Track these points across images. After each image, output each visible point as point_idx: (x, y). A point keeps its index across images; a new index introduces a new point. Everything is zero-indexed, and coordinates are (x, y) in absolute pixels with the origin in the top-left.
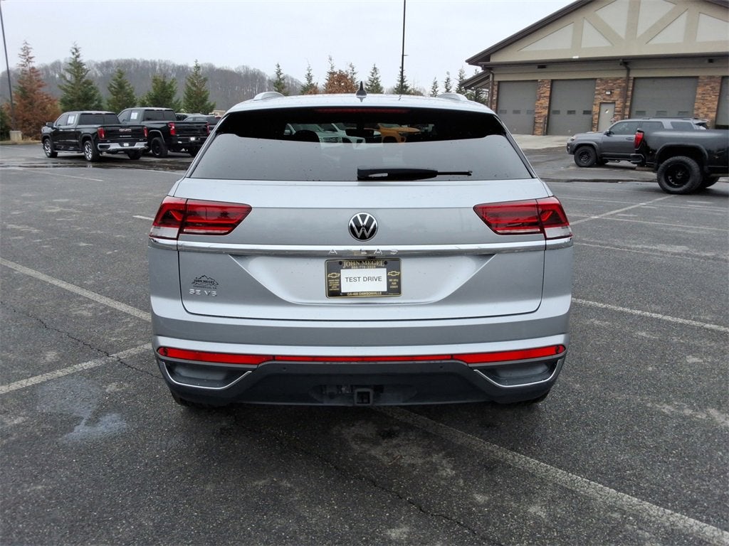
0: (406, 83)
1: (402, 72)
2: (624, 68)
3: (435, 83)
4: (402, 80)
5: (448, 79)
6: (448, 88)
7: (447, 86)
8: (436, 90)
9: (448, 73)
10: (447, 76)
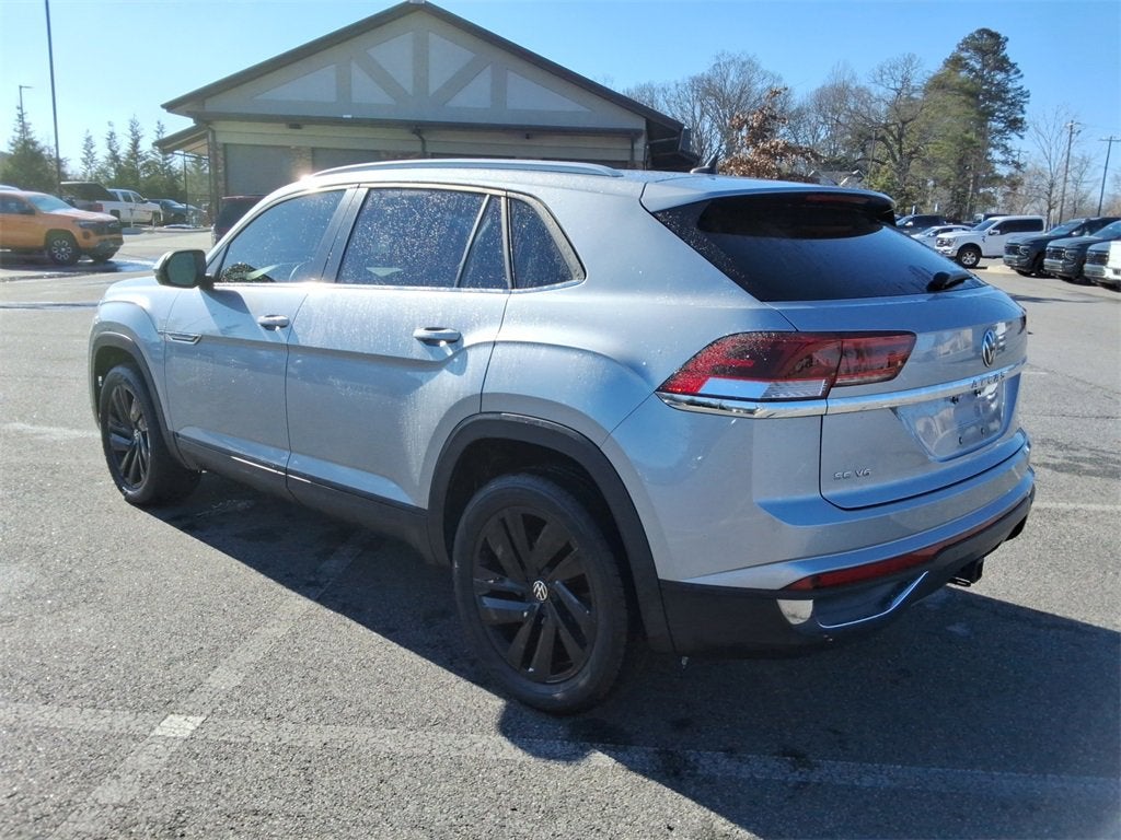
0: (33, 136)
1: (21, 117)
2: (417, 138)
3: (88, 139)
4: (24, 128)
5: (112, 134)
6: (114, 148)
7: (110, 147)
8: (93, 151)
9: (110, 124)
10: (110, 129)
